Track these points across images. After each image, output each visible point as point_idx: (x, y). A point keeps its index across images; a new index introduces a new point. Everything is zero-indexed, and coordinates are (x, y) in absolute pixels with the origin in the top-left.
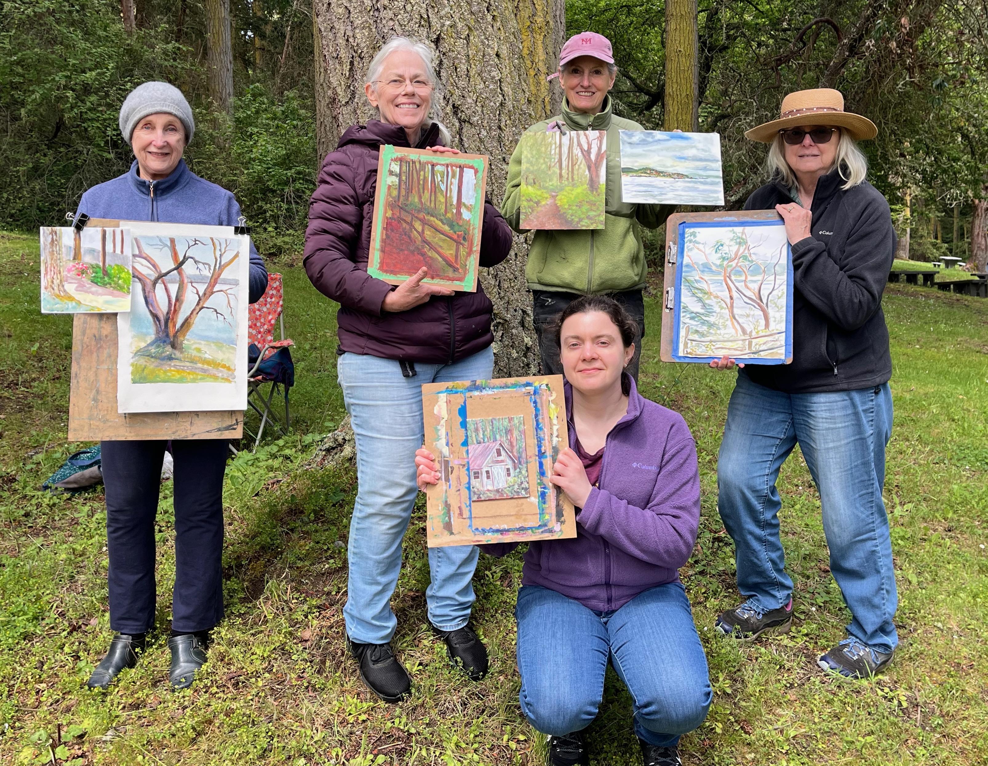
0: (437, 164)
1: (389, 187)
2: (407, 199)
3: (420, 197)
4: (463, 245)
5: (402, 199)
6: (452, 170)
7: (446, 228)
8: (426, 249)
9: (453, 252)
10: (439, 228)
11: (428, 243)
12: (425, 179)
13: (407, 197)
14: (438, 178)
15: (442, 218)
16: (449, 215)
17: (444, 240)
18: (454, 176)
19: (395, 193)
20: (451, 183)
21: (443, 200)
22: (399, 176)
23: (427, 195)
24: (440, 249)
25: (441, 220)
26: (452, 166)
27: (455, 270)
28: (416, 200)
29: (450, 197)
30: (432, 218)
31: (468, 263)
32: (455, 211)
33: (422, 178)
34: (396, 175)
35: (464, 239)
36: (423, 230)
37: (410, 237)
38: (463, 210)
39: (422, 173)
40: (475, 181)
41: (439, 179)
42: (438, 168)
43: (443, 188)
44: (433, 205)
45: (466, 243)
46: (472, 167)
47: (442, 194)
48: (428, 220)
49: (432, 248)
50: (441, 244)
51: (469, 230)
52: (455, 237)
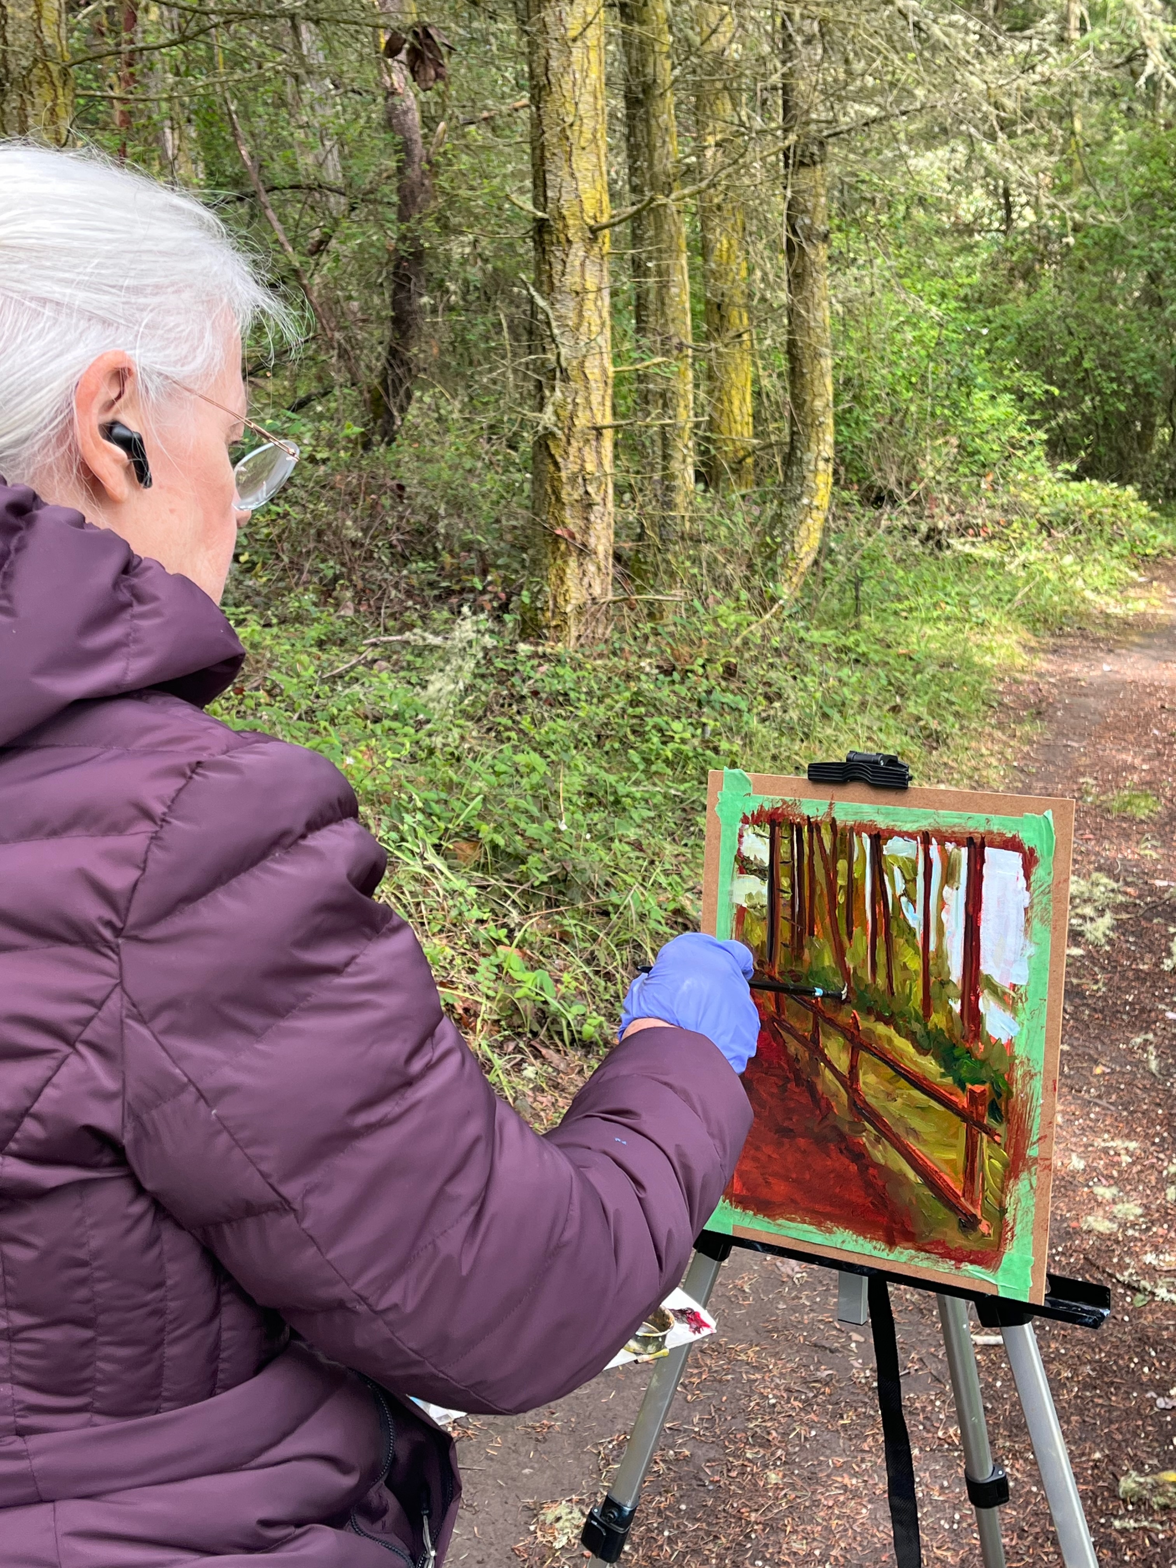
0: (892, 833)
1: (741, 912)
2: (798, 956)
3: (840, 953)
4: (991, 1133)
5: (781, 956)
6: (946, 859)
7: (930, 1066)
8: (867, 1137)
9: (956, 1155)
10: (907, 1064)
11: (875, 1118)
12: (853, 888)
13: (797, 947)
14: (896, 885)
15: (916, 1027)
16: (937, 1020)
17: (924, 1110)
18: (949, 877)
19: (759, 934)
20: (942, 904)
21: (915, 964)
22: (770, 874)
23: (861, 943)
24: (911, 1142)
25: (911, 1036)
26: (943, 839)
27: (969, 1224)
28: (828, 960)
29: (941, 954)
30: (881, 1029)
31: (1009, 1202)
32: (956, 1006)
33: (841, 882)
34: (759, 872)
35: (995, 1110)
36: (853, 1068)
37: (811, 1088)
38: (987, 1004)
39: (842, 865)
40: (1025, 898)
41: (900, 886)
42: (895, 848)
43: (914, 918)
44: (881, 981)
45: (1001, 1129)
46: (1012, 844)
47: (911, 942)
48: (870, 1032)
49: (885, 1133)
50: (916, 1123)
51: (1010, 1082)
52: (963, 1101)
